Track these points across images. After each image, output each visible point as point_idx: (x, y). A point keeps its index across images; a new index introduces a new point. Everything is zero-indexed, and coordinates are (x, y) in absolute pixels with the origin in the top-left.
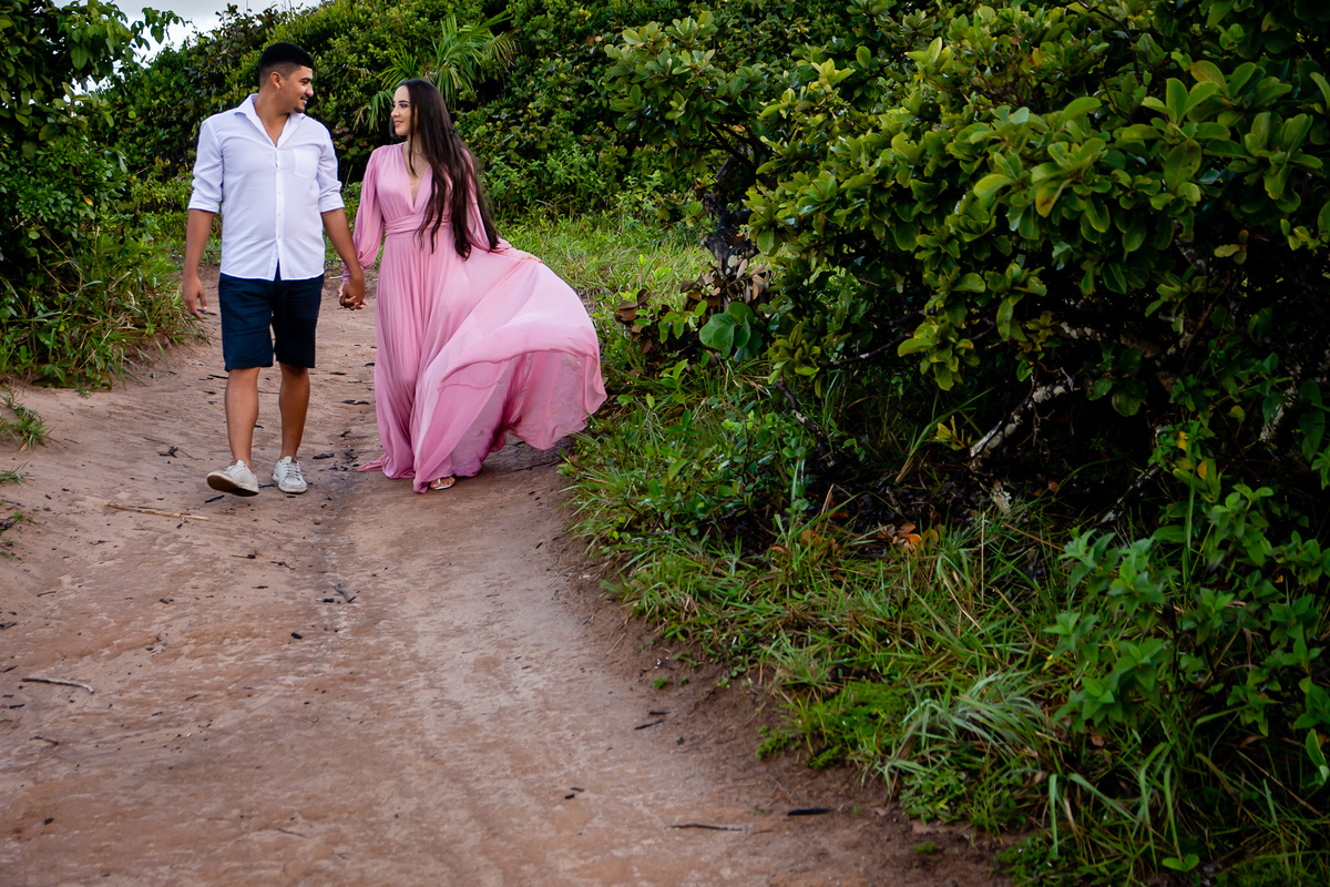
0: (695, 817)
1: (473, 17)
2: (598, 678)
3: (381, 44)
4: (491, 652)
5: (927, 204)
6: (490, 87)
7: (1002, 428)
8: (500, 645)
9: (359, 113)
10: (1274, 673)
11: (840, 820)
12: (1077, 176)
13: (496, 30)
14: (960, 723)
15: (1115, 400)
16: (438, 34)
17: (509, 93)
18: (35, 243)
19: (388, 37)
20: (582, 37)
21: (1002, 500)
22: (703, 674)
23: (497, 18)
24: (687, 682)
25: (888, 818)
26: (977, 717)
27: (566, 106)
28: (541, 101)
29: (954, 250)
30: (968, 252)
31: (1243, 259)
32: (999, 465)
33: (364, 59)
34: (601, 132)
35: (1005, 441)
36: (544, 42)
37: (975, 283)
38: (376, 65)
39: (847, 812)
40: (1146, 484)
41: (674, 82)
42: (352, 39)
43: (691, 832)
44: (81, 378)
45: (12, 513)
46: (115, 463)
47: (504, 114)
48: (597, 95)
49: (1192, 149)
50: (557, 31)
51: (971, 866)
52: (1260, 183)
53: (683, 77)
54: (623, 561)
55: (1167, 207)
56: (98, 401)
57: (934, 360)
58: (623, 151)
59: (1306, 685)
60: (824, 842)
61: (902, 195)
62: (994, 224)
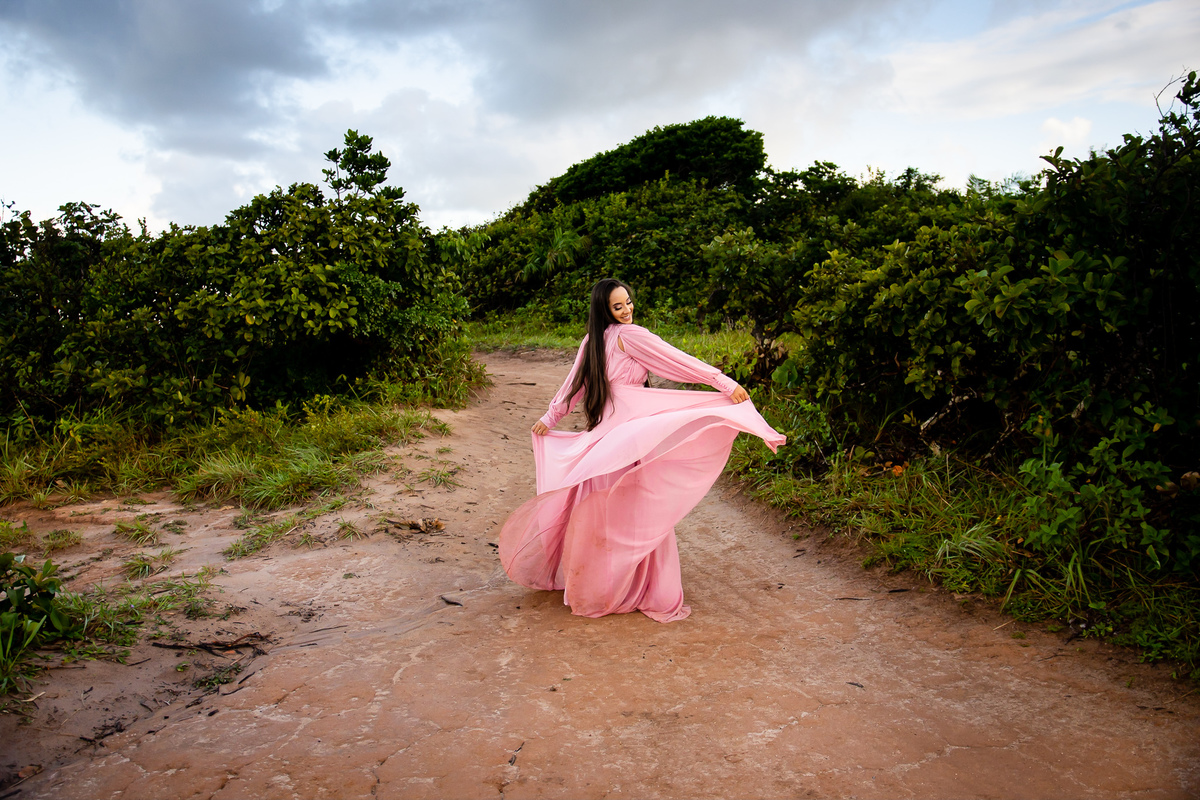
0: (843, 595)
1: (568, 228)
2: (761, 535)
3: (526, 242)
4: (703, 525)
5: (909, 315)
6: (581, 259)
7: (937, 416)
8: (706, 522)
9: (518, 275)
10: (1127, 521)
11: (915, 594)
12: (1013, 300)
13: (580, 233)
14: (964, 549)
15: (997, 402)
16: (552, 236)
17: (589, 263)
18: (421, 342)
19: (529, 239)
20: (625, 235)
21: (936, 449)
22: (815, 532)
23: (580, 228)
24: (808, 536)
25: (940, 592)
26: (971, 546)
27: (620, 268)
28: (608, 266)
29: (928, 334)
30: (934, 336)
31: (1083, 337)
32: (933, 433)
33: (518, 249)
34: (638, 281)
35: (939, 421)
36: (605, 238)
37: (939, 350)
38: (524, 252)
39: (917, 591)
40: (1005, 440)
41: (740, 259)
42: (511, 240)
43: (846, 601)
44: (452, 404)
45: (455, 467)
46: (483, 443)
47: (588, 273)
48: (635, 263)
49: (1064, 288)
50: (611, 233)
51: (989, 612)
52: (1094, 304)
53: (745, 256)
54: (752, 482)
55: (1055, 313)
56: (462, 414)
57: (923, 385)
58: (649, 289)
59: (1144, 525)
60: (912, 604)
61: (897, 311)
62: (945, 323)
